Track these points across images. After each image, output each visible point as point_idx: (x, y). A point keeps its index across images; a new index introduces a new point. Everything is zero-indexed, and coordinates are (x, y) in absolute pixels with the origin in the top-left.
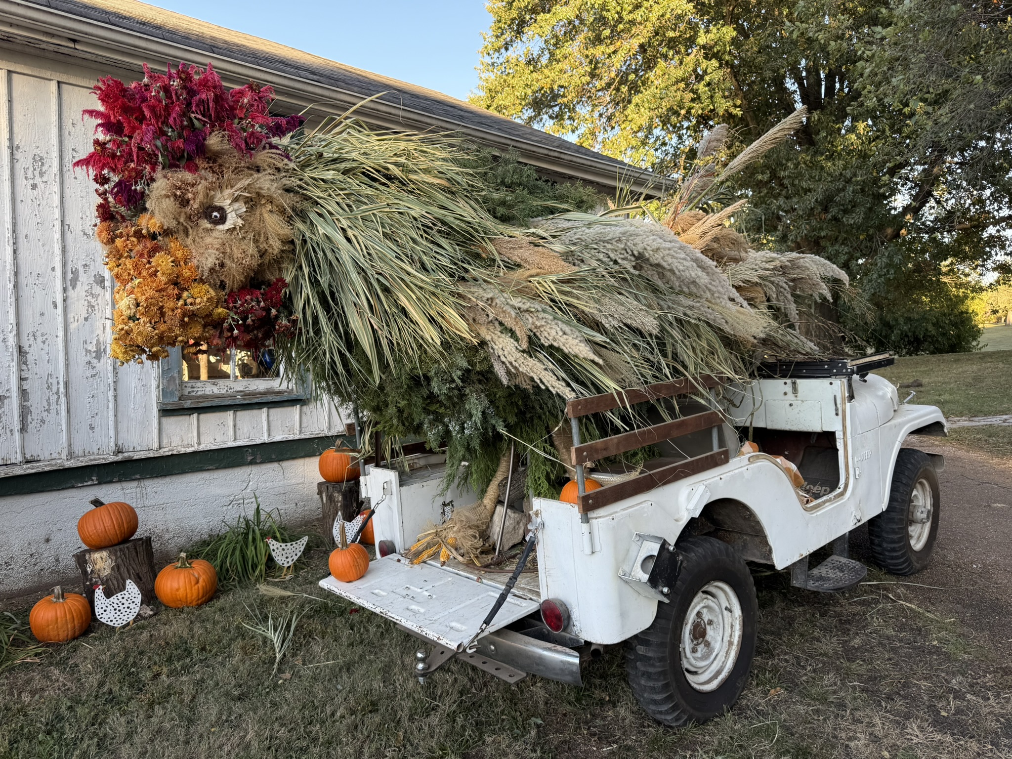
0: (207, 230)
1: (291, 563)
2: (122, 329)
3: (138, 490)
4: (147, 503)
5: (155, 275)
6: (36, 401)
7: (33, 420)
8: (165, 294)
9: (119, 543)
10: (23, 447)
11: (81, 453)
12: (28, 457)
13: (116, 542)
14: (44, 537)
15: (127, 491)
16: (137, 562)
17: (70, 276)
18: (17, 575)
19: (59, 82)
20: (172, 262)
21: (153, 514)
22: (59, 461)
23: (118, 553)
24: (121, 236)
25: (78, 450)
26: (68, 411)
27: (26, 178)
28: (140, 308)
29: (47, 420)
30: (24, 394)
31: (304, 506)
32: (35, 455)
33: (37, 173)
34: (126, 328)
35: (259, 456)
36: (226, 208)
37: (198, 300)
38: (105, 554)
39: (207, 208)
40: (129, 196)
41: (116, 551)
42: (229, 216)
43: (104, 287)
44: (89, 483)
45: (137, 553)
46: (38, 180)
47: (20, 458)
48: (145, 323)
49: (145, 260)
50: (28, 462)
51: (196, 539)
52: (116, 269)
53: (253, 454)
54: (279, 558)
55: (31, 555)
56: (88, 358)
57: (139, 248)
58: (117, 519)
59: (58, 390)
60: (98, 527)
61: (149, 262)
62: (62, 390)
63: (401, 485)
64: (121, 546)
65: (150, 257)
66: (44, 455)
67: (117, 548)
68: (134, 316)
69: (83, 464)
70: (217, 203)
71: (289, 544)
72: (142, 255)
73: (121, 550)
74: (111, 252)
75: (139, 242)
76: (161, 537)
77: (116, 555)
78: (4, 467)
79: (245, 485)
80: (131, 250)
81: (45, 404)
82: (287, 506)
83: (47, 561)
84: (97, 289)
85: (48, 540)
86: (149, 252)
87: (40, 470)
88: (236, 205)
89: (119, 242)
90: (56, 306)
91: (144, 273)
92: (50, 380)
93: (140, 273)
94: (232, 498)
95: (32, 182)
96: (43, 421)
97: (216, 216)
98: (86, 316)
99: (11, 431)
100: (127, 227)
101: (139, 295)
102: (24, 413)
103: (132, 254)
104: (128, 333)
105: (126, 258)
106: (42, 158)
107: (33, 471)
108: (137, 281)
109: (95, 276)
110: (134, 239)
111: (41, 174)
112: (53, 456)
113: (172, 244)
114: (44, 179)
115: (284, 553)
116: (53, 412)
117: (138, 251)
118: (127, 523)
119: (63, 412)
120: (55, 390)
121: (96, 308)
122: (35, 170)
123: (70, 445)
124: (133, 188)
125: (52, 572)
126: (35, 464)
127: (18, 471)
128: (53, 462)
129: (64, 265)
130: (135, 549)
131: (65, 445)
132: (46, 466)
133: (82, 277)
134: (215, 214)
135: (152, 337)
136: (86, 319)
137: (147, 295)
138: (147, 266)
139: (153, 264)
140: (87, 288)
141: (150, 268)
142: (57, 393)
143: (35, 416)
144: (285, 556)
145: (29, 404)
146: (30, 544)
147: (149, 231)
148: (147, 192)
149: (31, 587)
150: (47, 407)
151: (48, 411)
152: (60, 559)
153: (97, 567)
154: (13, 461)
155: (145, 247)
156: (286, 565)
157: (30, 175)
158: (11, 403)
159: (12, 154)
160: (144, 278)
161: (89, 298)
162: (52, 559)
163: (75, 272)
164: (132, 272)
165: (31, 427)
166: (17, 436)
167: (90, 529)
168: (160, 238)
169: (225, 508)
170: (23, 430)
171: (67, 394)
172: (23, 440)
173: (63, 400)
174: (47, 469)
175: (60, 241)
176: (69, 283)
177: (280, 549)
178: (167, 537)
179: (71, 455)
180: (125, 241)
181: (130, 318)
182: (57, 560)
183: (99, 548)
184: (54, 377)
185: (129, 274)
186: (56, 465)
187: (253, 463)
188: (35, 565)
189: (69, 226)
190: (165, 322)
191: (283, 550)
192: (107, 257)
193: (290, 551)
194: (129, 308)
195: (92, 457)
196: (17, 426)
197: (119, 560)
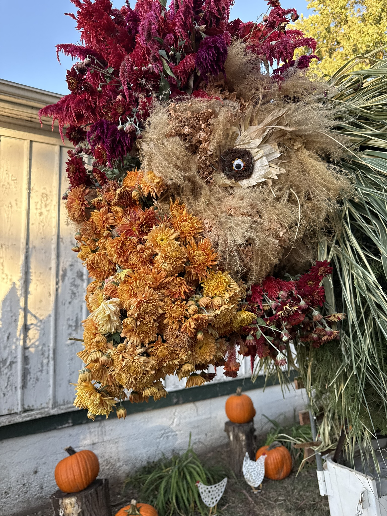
0: (225, 188)
1: (215, 503)
2: (97, 360)
3: (100, 429)
4: (106, 438)
5: (152, 263)
6: (33, 365)
7: (31, 378)
8: (166, 292)
9: (85, 489)
10: (23, 400)
11: (62, 402)
12: (26, 407)
13: (82, 488)
14: (33, 470)
15: (92, 430)
16: (97, 506)
17: (61, 273)
18: (13, 502)
19: (61, 147)
20: (177, 239)
21: (109, 448)
22: (47, 410)
23: (84, 500)
24: (99, 206)
25: (60, 400)
26: (55, 371)
27: (36, 209)
28: (128, 321)
29: (40, 378)
30: (26, 359)
31: (211, 436)
32: (31, 405)
33: (43, 205)
34: (103, 358)
35: (181, 399)
36: (253, 152)
37: (217, 301)
38: (73, 500)
39: (226, 154)
40: (114, 141)
41: (82, 498)
42: (258, 165)
43: (82, 280)
44: (67, 425)
45: (97, 497)
46: (44, 210)
47: (20, 409)
48: (134, 347)
49: (135, 239)
50: (25, 411)
51: (138, 465)
52: (91, 256)
53: (177, 397)
54: (206, 500)
55: (24, 485)
56: (70, 331)
57: (126, 220)
58: (84, 468)
59: (49, 355)
60: (69, 476)
61: (142, 242)
62: (51, 355)
63: (379, 496)
64: (86, 493)
65: (142, 233)
66: (37, 405)
67: (83, 494)
68: (117, 333)
69: (63, 411)
70: (240, 145)
71: (213, 486)
72: (129, 232)
73: (86, 497)
74: (84, 231)
75: (125, 213)
76: (114, 465)
77: (82, 501)
78: (9, 416)
79: (172, 420)
80: (113, 227)
81: (40, 366)
82: (200, 436)
83: (34, 490)
84: (78, 281)
85: (36, 472)
86: (141, 225)
87: (33, 417)
88: (268, 148)
89: (96, 215)
90: (50, 295)
91: (134, 259)
92: (44, 349)
93: (127, 260)
94: (163, 432)
95: (39, 211)
96: (37, 379)
97: (238, 166)
98: (70, 300)
99: (16, 388)
100: (109, 190)
101: (125, 296)
102: (25, 373)
103: (115, 233)
104: (104, 367)
105: (106, 238)
106: (47, 195)
107: (28, 419)
108: (123, 273)
109: (77, 272)
110: (118, 209)
111: (46, 206)
112: (43, 406)
113: (175, 212)
114: (48, 209)
115: (210, 494)
116: (44, 372)
117: (124, 226)
118: (91, 471)
119: (51, 372)
120: (46, 356)
121: (77, 294)
122: (42, 203)
123: (54, 396)
124: (119, 127)
125: (37, 499)
126: (30, 413)
127: (18, 419)
128: (42, 411)
129: (58, 266)
130: (97, 494)
131: (51, 397)
132: (37, 414)
133: (69, 274)
134: (238, 162)
135: (145, 373)
136: (70, 303)
137: (140, 297)
138: (139, 247)
139: (148, 244)
140: (72, 281)
141: (143, 251)
142: (48, 358)
143: (32, 376)
144: (211, 497)
145: (28, 367)
146: (23, 476)
147: (141, 194)
148: (139, 133)
149: (22, 511)
150: (41, 369)
151: (41, 371)
152: (44, 487)
153: (67, 512)
154: (15, 411)
155: (135, 218)
156: (212, 506)
157: (39, 206)
158: (16, 367)
159: (29, 193)
160: (134, 268)
161: (73, 288)
162: (38, 488)
163: (65, 271)
164: (114, 260)
165: (29, 384)
166: (19, 391)
167: (63, 478)
168: (156, 203)
169: (158, 440)
170: (24, 387)
171: (55, 359)
172: (23, 394)
173: (52, 362)
174: (38, 416)
175: (56, 249)
176: (60, 278)
177: (207, 491)
178: (118, 465)
179: (55, 404)
180: (105, 213)
181: (109, 337)
182: (42, 488)
183: (69, 495)
184: (47, 346)
185: (110, 262)
186: (44, 413)
187: (177, 404)
188: (26, 493)
189: (62, 239)
190: (164, 341)
191: (209, 492)
192: (79, 239)
193: (214, 492)
194: (110, 320)
195: (69, 406)
196: (19, 384)
197: (84, 506)
